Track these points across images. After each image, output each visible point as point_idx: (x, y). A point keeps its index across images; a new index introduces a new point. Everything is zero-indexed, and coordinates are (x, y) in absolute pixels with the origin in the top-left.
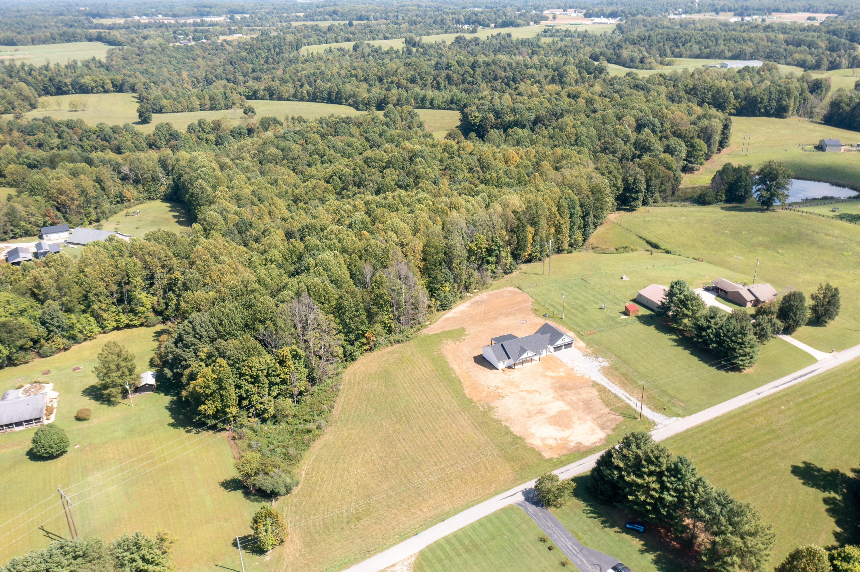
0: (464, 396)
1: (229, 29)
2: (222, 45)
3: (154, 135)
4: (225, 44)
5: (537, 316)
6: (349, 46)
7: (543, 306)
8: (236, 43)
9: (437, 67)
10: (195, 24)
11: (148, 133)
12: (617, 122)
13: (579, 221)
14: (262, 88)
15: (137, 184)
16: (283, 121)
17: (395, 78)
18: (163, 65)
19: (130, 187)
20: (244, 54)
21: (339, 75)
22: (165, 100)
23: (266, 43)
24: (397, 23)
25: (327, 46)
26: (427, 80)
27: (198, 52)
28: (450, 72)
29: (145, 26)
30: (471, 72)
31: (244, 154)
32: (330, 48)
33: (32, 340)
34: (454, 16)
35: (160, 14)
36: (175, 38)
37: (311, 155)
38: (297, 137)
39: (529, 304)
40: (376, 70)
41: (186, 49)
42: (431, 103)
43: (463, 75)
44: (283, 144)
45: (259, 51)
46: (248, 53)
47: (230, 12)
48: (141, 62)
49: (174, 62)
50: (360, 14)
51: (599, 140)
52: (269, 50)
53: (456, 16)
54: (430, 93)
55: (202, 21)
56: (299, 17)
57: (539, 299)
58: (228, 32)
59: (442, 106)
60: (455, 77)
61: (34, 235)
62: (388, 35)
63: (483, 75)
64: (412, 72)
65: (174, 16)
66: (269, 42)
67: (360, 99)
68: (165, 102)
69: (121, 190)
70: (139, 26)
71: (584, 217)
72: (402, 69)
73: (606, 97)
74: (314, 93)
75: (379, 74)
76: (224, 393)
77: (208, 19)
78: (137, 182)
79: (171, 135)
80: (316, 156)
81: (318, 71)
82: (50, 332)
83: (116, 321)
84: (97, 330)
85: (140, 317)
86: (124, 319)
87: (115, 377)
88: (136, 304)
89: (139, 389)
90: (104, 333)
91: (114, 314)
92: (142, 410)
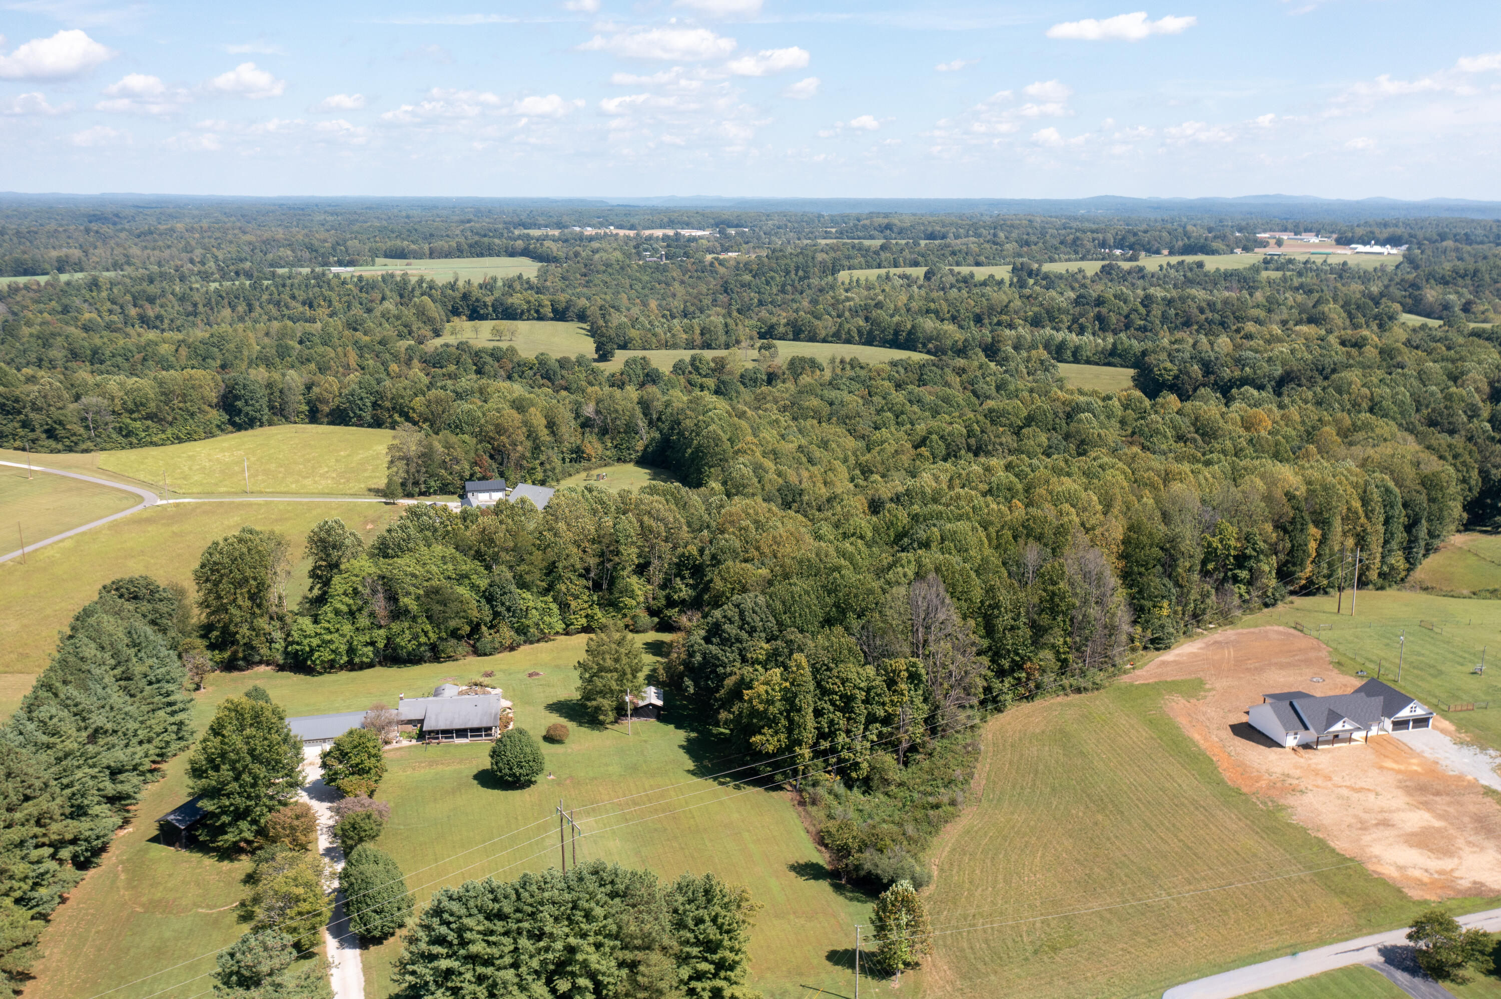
0: (1222, 783)
1: (721, 245)
2: (711, 264)
3: (621, 374)
4: (716, 264)
5: (1344, 673)
6: (919, 272)
7: (1353, 659)
8: (732, 263)
9: (1079, 302)
10: (666, 239)
11: (612, 372)
13: (1400, 536)
14: (784, 321)
15: (604, 433)
16: (825, 365)
17: (1004, 317)
18: (621, 290)
19: (593, 439)
20: (747, 277)
21: (908, 310)
22: (632, 330)
23: (783, 262)
24: (996, 244)
25: (883, 271)
26: (1061, 321)
27: (674, 274)
28: (1104, 311)
29: (591, 239)
30: (1142, 311)
31: (768, 405)
32: (888, 274)
33: (470, 623)
34: (1096, 235)
35: (611, 224)
36: (638, 254)
37: (879, 411)
38: (854, 386)
39: (1323, 654)
40: (973, 303)
41: (657, 268)
42: (1075, 354)
43: (1127, 316)
44: (831, 394)
45: (773, 274)
46: (754, 277)
47: (718, 225)
48: (587, 284)
49: (638, 286)
51: (1418, 410)
52: (787, 273)
53: (1101, 236)
54: (1073, 338)
55: (677, 234)
56: (829, 233)
57: (1341, 648)
58: (719, 249)
59: (1095, 358)
60: (1113, 318)
61: (453, 493)
62: (982, 259)
63: (1164, 318)
64: (1036, 309)
65: (633, 227)
66: (789, 261)
67: (949, 343)
68: (633, 333)
69: (579, 442)
70: (581, 238)
71: (1408, 528)
72: (1017, 303)
73: (1417, 348)
74: (871, 332)
75: (977, 310)
76: (796, 718)
77: (685, 233)
78: (604, 430)
79: (647, 375)
80: (889, 414)
81: (873, 303)
82: (496, 614)
83: (587, 616)
84: (560, 626)
85: (625, 616)
86: (600, 615)
87: (610, 680)
88: (621, 592)
89: (639, 712)
90: (567, 634)
91: (586, 605)
92: (645, 741)
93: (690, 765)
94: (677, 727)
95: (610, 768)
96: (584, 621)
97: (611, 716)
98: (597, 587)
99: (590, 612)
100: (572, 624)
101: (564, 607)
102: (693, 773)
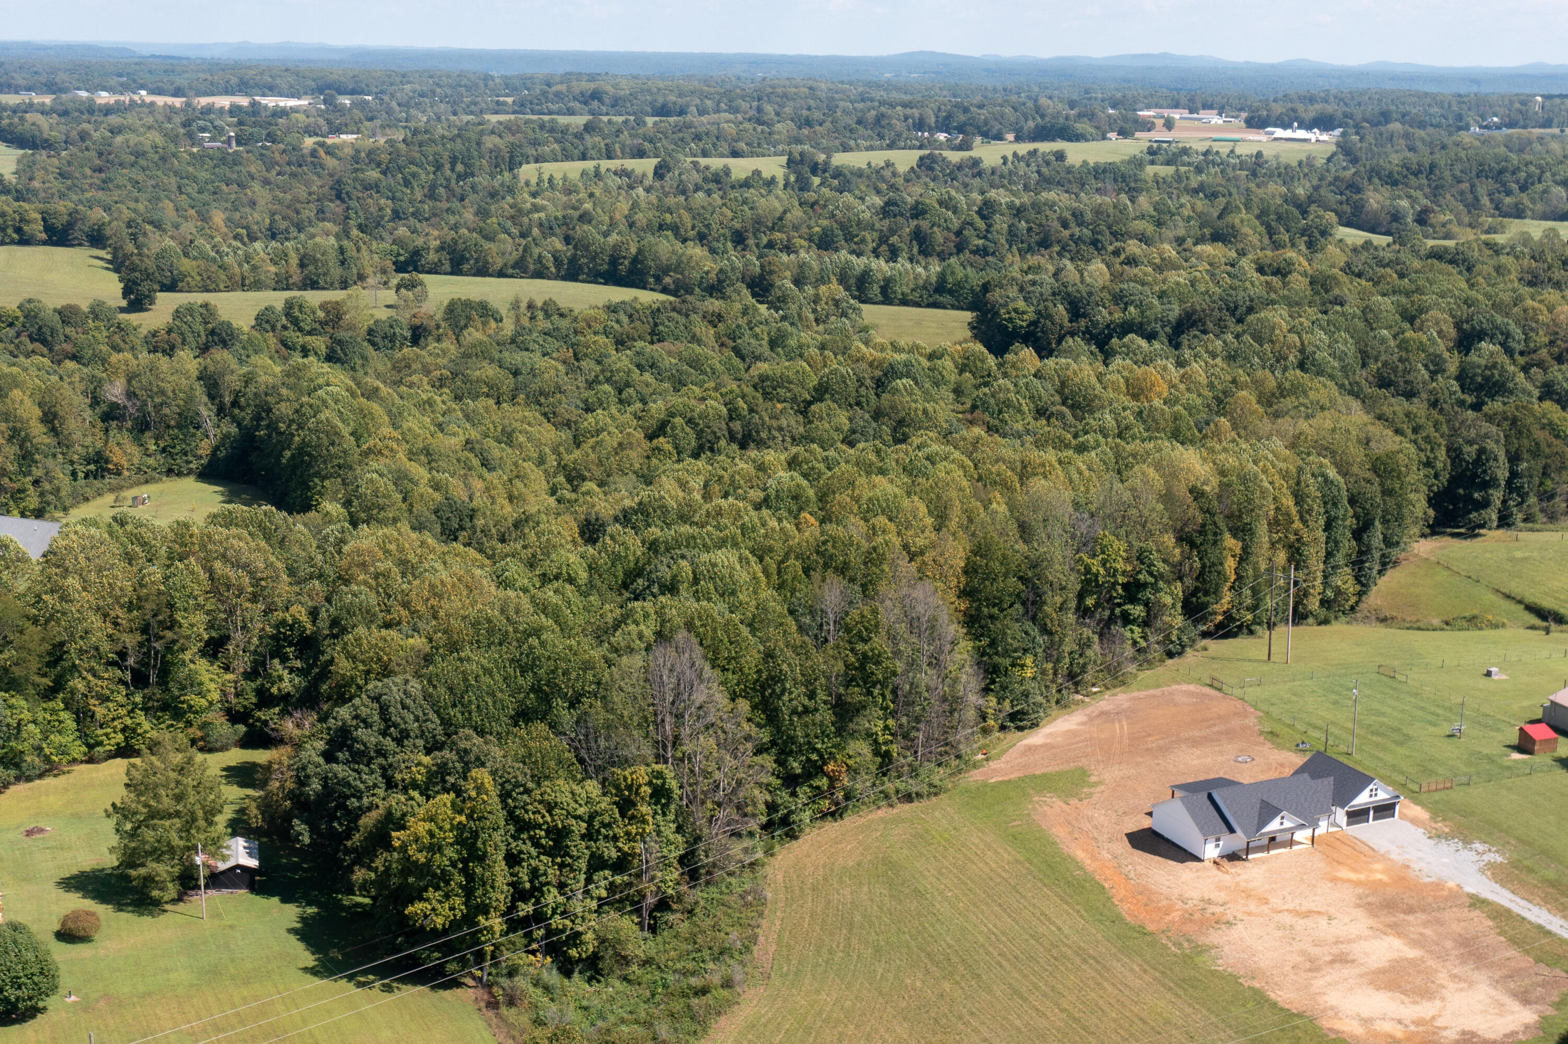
0: (1117, 919)
1: (329, 122)
2: (314, 153)
3: (169, 331)
4: (322, 153)
5: (1279, 747)
6: (646, 166)
7: (1291, 726)
8: (348, 151)
9: (887, 210)
10: (235, 110)
11: (153, 327)
12: (1406, 325)
13: (1348, 545)
14: (435, 244)
15: (142, 431)
16: (503, 312)
17: (778, 236)
18: (162, 194)
19: (125, 438)
20: (373, 174)
21: (631, 225)
22: (185, 261)
23: (430, 150)
24: (760, 122)
25: (589, 165)
26: (863, 241)
27: (253, 169)
28: (924, 224)
30: (981, 224)
31: (414, 378)
32: (597, 169)
34: (908, 111)
36: (190, 136)
37: (590, 384)
38: (552, 344)
39: (1251, 721)
40: (730, 214)
41: (223, 160)
42: (885, 290)
43: (959, 233)
44: (517, 358)
45: (414, 168)
46: (384, 173)
47: (320, 90)
48: (104, 185)
49: (192, 189)
50: (661, 100)
51: (1364, 365)
52: (439, 167)
53: (916, 112)
54: (881, 267)
55: (254, 104)
56: (504, 104)
57: (1275, 711)
58: (325, 128)
59: (915, 296)
60: (939, 236)
62: (742, 145)
63: (1012, 235)
64: (825, 222)
65: (177, 93)
66: (439, 148)
67: (696, 275)
68: (186, 265)
69: (99, 445)
71: (1358, 534)
72: (797, 214)
73: (1359, 275)
74: (573, 260)
75: (737, 225)
76: (478, 870)
77: (270, 102)
78: (142, 426)
79: (213, 332)
80: (607, 387)
81: (576, 214)
83: (123, 730)
84: (78, 750)
85: (189, 724)
86: (146, 726)
87: (171, 831)
88: (183, 688)
89: (217, 880)
90: (91, 761)
91: (122, 711)
92: (232, 927)
93: (309, 959)
94: (284, 901)
95: (173, 976)
96: (120, 737)
97: (172, 890)
98: (139, 680)
99: (129, 722)
100: (100, 744)
101: (83, 716)
102: (313, 971)
